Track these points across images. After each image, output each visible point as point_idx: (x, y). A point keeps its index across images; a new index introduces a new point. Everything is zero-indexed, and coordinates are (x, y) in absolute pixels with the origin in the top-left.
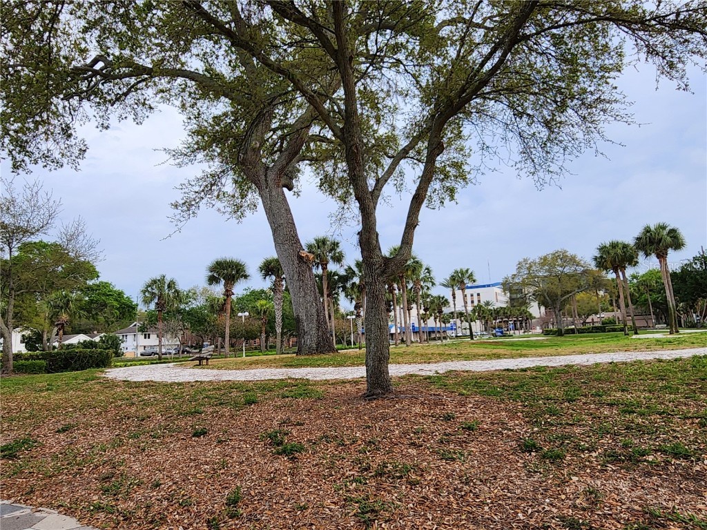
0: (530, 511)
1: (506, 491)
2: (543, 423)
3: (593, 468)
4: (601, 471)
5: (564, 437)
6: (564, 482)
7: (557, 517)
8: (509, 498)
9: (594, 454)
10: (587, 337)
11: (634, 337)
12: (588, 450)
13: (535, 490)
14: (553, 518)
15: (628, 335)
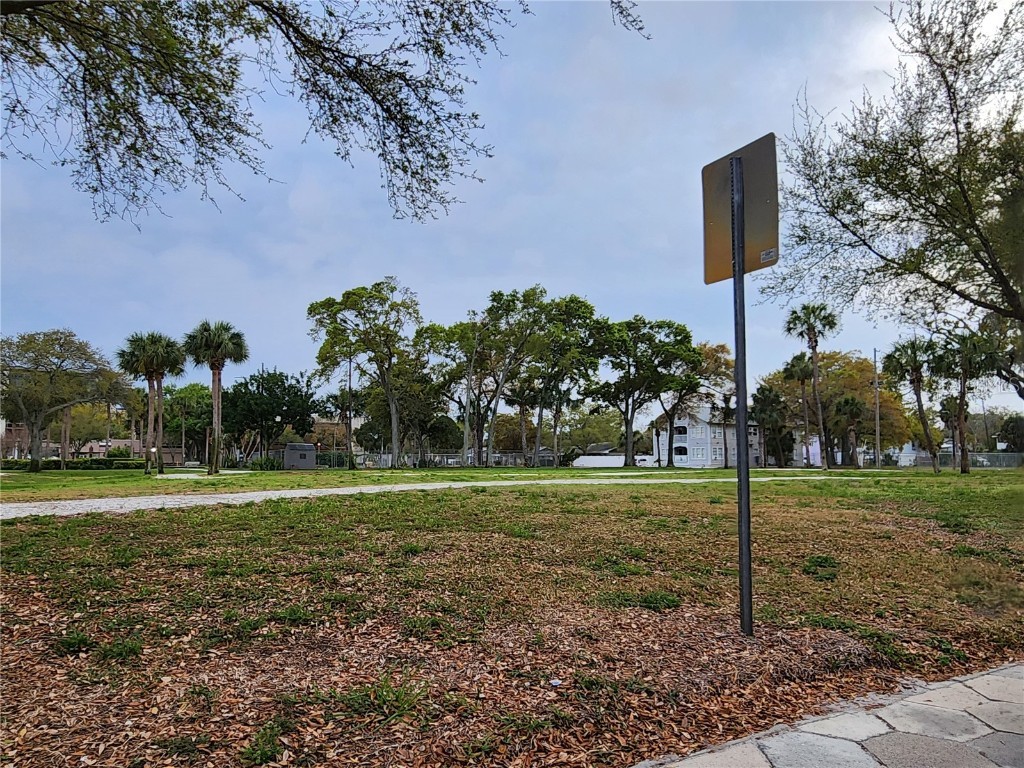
0: (102, 748)
1: (45, 726)
2: (88, 604)
3: (187, 659)
4: (202, 661)
5: (131, 621)
6: (150, 688)
7: (153, 744)
8: (54, 736)
9: (186, 639)
10: (82, 475)
11: (159, 476)
12: (176, 634)
13: (103, 711)
14: (146, 747)
15: (150, 473)
